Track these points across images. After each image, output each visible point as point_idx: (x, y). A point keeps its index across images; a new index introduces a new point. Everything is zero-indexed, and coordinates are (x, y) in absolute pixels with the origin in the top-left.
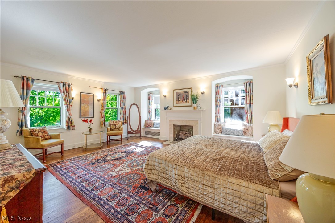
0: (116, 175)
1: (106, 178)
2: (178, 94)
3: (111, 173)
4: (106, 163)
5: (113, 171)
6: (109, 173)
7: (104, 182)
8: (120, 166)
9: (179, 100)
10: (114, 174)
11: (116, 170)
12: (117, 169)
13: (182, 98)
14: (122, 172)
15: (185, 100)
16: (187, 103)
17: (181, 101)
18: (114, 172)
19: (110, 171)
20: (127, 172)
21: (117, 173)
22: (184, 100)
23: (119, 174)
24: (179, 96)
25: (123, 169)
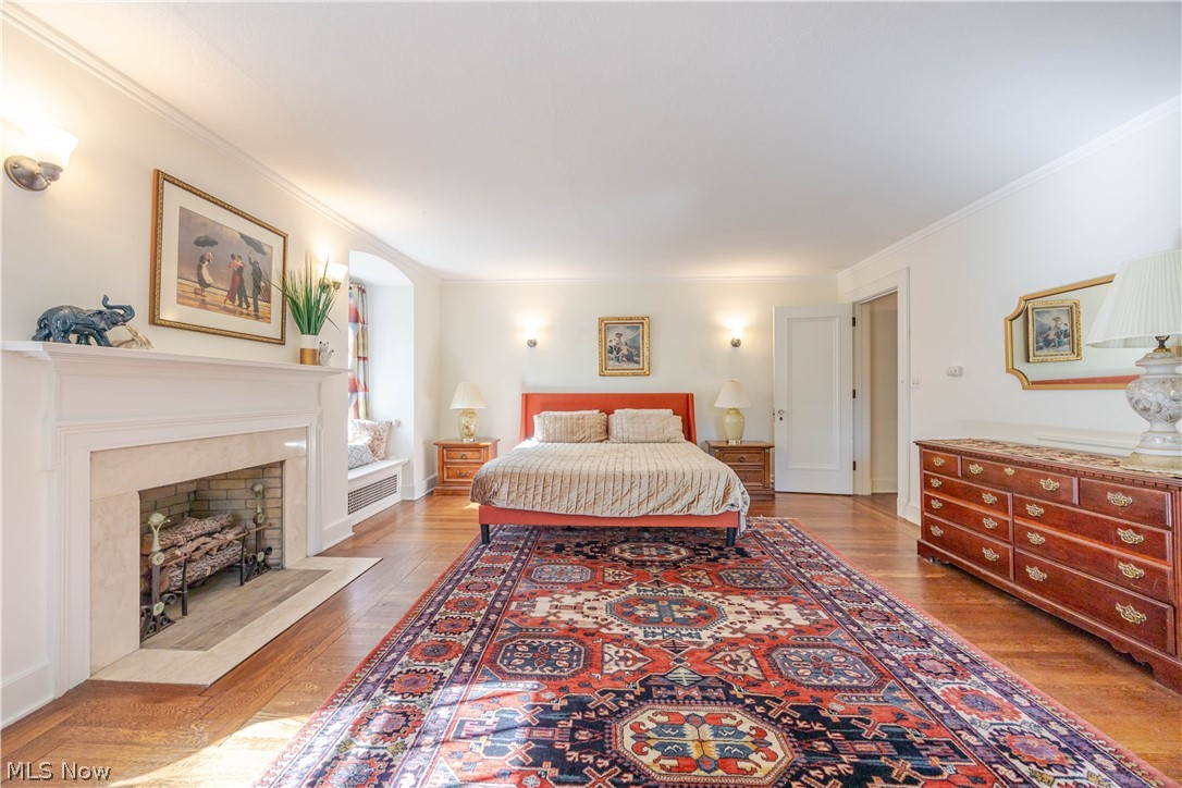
0: (787, 603)
1: (824, 611)
2: (202, 234)
3: (800, 621)
4: (805, 698)
5: (788, 626)
6: (807, 623)
7: (833, 603)
8: (748, 635)
9: (204, 284)
10: (790, 611)
11: (775, 624)
12: (769, 627)
13: (229, 273)
14: (760, 606)
15: (249, 292)
16: (257, 317)
17: (218, 294)
18: (788, 621)
19: (799, 630)
20: (743, 597)
21: (775, 610)
22: (237, 290)
23: (772, 603)
24: (209, 252)
25: (748, 614)
